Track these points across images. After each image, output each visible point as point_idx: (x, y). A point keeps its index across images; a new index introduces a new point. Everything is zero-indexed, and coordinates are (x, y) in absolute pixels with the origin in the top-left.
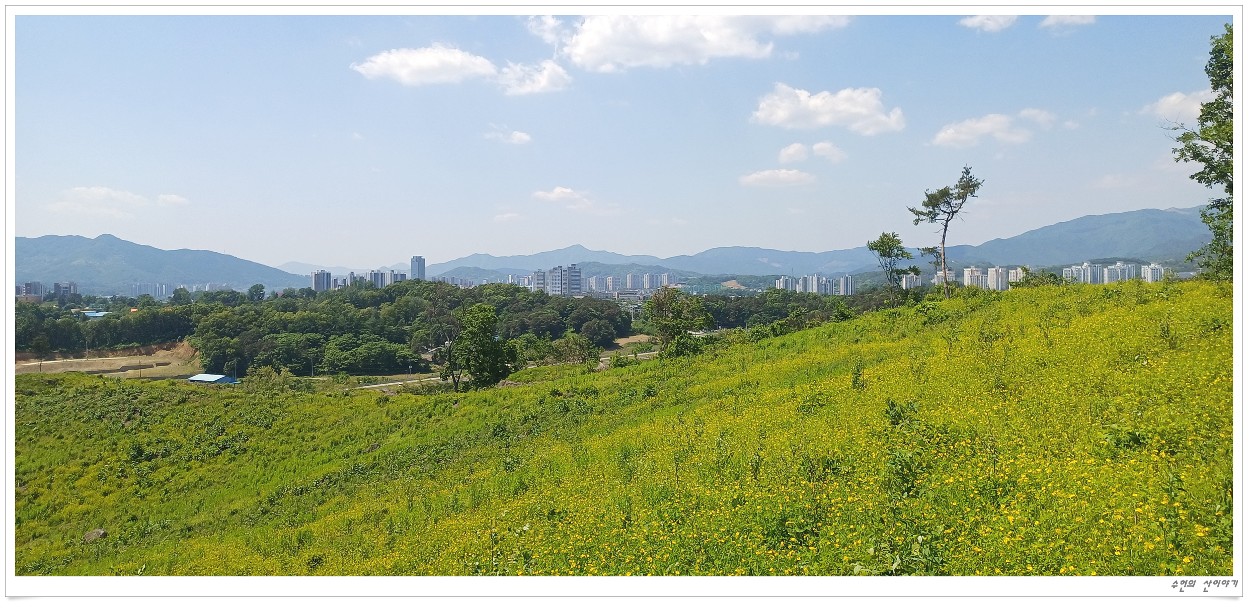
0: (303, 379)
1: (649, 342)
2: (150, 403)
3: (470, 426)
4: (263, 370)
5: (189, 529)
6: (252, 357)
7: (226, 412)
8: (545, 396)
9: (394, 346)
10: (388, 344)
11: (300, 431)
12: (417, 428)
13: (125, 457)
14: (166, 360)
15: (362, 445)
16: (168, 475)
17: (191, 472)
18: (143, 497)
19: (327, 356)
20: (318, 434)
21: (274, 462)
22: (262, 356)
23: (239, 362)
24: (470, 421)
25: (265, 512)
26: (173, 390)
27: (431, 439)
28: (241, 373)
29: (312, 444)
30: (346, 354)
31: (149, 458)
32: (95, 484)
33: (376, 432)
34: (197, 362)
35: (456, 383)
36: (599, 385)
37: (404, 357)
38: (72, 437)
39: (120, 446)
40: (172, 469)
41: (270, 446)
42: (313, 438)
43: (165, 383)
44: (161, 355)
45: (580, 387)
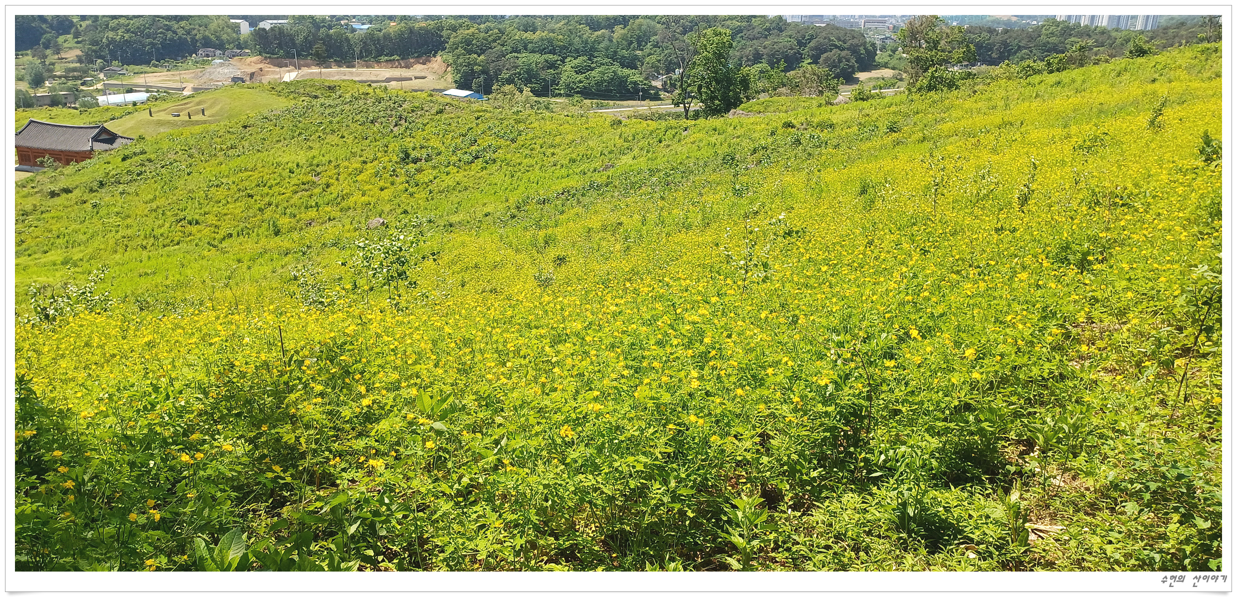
0: (541, 99)
1: (894, 77)
2: (413, 111)
3: (699, 153)
4: (507, 88)
5: (451, 225)
6: (496, 75)
7: (477, 125)
8: (777, 128)
9: (627, 71)
10: (620, 69)
11: (541, 147)
12: (648, 152)
13: (395, 159)
14: (423, 74)
15: (597, 164)
16: (431, 177)
17: (450, 176)
18: (411, 195)
19: (564, 77)
20: (557, 151)
21: (519, 173)
22: (505, 75)
23: (485, 79)
24: (699, 148)
25: (513, 217)
26: (431, 101)
27: (660, 163)
28: (488, 91)
29: (552, 159)
30: (581, 77)
31: (416, 161)
32: (373, 180)
33: (610, 153)
34: (450, 78)
35: (687, 111)
36: (835, 119)
37: (635, 83)
38: (351, 137)
39: (390, 149)
40: (435, 172)
41: (516, 159)
42: (553, 154)
43: (425, 95)
44: (418, 69)
45: (816, 120)
